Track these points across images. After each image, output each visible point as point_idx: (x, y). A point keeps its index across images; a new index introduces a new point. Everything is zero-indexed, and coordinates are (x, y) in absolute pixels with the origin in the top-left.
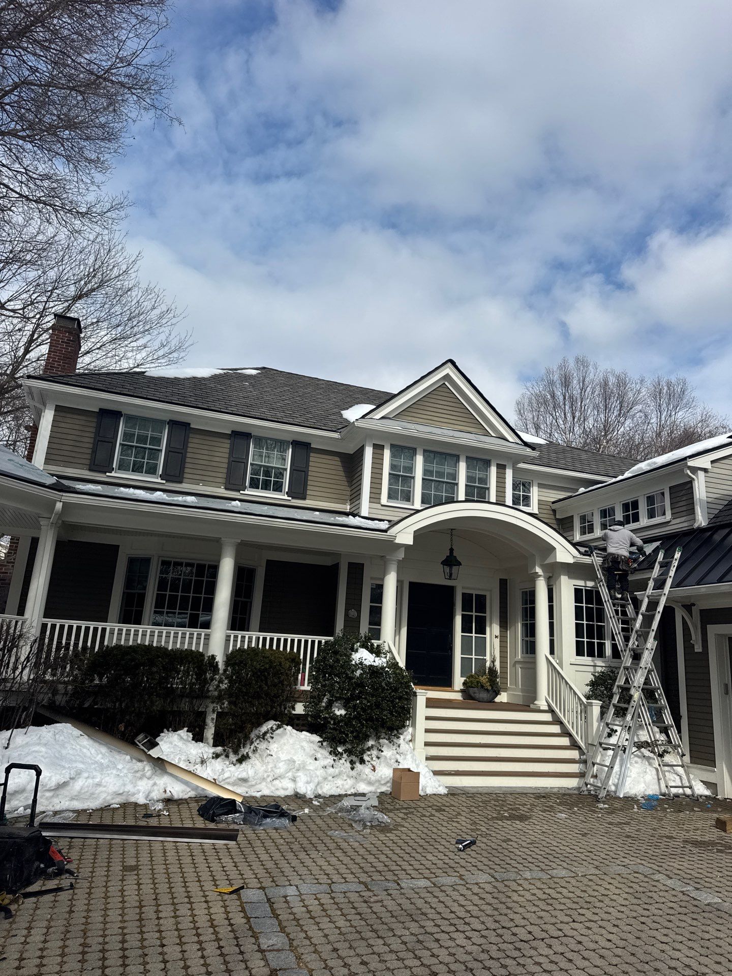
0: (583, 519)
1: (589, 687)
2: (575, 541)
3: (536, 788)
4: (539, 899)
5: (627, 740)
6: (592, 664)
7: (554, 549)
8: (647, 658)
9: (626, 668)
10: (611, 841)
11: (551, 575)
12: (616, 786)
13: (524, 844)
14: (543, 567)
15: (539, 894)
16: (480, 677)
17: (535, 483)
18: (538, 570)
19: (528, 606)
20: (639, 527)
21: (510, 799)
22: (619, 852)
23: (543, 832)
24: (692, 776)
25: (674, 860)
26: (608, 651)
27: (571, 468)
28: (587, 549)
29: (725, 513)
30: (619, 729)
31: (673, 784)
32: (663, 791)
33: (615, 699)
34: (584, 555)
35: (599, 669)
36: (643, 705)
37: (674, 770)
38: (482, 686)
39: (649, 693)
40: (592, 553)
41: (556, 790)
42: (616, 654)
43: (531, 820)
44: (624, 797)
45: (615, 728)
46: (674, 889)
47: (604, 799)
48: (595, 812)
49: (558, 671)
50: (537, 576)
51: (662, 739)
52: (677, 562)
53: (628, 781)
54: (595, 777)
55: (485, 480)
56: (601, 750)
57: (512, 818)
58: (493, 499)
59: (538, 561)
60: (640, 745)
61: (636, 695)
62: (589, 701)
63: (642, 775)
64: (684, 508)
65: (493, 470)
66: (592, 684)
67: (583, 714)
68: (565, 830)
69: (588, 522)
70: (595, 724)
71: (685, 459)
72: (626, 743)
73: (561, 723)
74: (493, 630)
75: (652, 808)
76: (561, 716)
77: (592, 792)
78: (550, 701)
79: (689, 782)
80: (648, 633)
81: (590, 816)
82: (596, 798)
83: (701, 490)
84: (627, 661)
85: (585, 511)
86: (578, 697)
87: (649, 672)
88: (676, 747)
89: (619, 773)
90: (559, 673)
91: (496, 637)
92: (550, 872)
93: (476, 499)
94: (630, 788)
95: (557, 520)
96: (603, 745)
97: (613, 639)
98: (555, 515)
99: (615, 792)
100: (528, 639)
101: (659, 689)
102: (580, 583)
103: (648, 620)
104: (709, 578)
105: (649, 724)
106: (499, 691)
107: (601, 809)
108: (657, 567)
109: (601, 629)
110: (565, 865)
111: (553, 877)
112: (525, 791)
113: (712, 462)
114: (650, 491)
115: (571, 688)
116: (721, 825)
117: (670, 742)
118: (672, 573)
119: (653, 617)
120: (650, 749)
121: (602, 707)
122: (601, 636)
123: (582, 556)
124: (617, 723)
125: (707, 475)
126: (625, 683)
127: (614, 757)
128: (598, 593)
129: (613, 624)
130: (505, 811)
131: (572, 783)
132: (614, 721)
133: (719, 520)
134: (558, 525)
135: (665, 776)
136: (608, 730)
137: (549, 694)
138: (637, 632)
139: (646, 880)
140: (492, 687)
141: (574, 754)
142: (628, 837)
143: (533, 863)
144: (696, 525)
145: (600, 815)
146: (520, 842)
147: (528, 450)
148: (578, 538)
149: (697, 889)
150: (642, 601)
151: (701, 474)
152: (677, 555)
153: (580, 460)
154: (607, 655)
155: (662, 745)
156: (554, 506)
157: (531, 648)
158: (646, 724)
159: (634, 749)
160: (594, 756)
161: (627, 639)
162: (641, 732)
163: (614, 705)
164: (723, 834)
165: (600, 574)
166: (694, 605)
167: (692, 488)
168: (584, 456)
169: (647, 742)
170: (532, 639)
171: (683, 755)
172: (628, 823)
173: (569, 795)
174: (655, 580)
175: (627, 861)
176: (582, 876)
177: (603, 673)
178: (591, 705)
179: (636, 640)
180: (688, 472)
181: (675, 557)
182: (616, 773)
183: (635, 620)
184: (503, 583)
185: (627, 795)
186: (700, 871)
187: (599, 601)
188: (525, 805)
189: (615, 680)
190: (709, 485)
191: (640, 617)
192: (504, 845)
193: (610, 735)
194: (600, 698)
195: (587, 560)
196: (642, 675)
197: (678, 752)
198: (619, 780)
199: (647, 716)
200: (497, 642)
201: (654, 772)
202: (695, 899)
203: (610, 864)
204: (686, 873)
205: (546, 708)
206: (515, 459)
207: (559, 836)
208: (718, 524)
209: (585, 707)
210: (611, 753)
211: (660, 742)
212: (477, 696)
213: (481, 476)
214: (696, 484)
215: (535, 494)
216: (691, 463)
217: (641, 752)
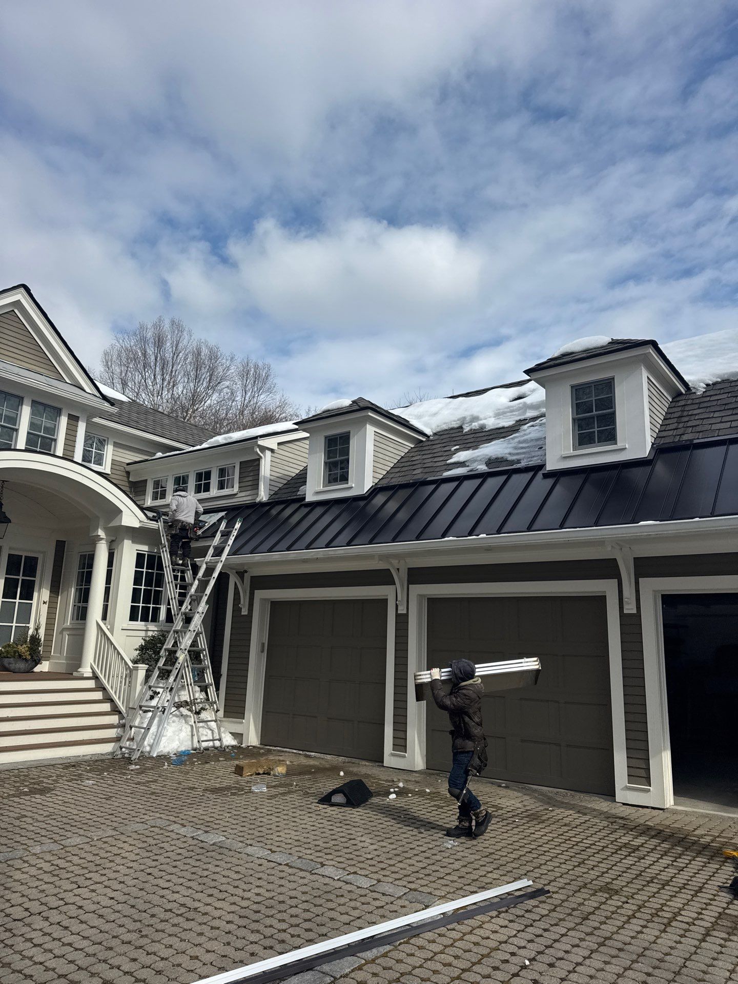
0: (157, 484)
1: (138, 652)
2: (145, 506)
3: (67, 758)
4: (45, 872)
5: (168, 701)
6: (145, 629)
7: (121, 511)
8: (197, 621)
9: (176, 632)
10: (135, 800)
11: (114, 539)
12: (151, 746)
13: (41, 818)
14: (106, 530)
15: (47, 867)
16: (19, 647)
17: (111, 441)
18: (101, 533)
19: (85, 570)
20: (208, 496)
21: (35, 772)
22: (140, 810)
23: (65, 802)
24: (222, 729)
25: (191, 809)
26: (163, 615)
27: (151, 431)
28: (155, 514)
29: (283, 491)
30: (161, 690)
31: (205, 738)
32: (195, 746)
33: (161, 663)
34: (151, 520)
35: (150, 634)
36: (188, 666)
37: (208, 725)
38: (20, 656)
39: (195, 655)
40: (159, 518)
41: (88, 757)
42: (170, 618)
43: (54, 792)
44: (157, 756)
45: (158, 690)
46: (185, 836)
47: (137, 760)
48: (125, 774)
49: (107, 637)
50: (98, 538)
51: (202, 697)
52: (236, 532)
53: (164, 740)
54: (133, 739)
55: (53, 430)
56: (141, 712)
57: (32, 792)
58: (60, 452)
59: (101, 523)
60: (179, 706)
61: (182, 656)
62: (136, 665)
63: (177, 733)
64: (250, 483)
65: (64, 421)
66: (142, 648)
67: (128, 679)
68: (89, 797)
69: (162, 487)
70: (139, 688)
71: (256, 438)
72: (166, 704)
73: (104, 689)
74: (42, 595)
75: (182, 763)
76: (105, 682)
77: (126, 755)
78: (95, 667)
79: (219, 734)
80: (201, 597)
81: (119, 779)
82: (129, 761)
83: (266, 468)
84: (178, 624)
85: (159, 476)
86: (125, 662)
87: (198, 634)
88: (212, 704)
89: (155, 734)
90: (108, 639)
91: (44, 603)
92: (63, 842)
93: (38, 450)
94: (164, 747)
95: (130, 482)
96: (143, 708)
97: (169, 604)
98: (128, 477)
99: (149, 752)
100: (80, 605)
101: (205, 650)
102: (144, 548)
103: (203, 585)
104: (260, 549)
105: (191, 684)
106: (40, 660)
107: (132, 770)
108: (218, 535)
109: (158, 593)
110: (81, 832)
111: (65, 847)
112: (53, 763)
113: (279, 444)
114: (223, 463)
115: (119, 653)
116: (239, 770)
117: (208, 699)
118: (230, 542)
119: (207, 582)
120: (188, 707)
121: (147, 671)
122: (157, 601)
123: (149, 521)
124: (161, 685)
125: (273, 455)
126: (173, 646)
127: (152, 719)
128: (160, 558)
129: (170, 591)
130: (26, 786)
131: (108, 748)
132: (158, 683)
133: (277, 496)
134: (130, 488)
135: (198, 731)
136: (151, 693)
137: (95, 661)
138: (191, 596)
139: (162, 831)
140: (32, 657)
141: (114, 719)
142: (153, 793)
143: (46, 836)
144: (258, 500)
145: (129, 777)
146: (36, 816)
147: (106, 404)
148: (149, 502)
149: (206, 832)
150: (200, 567)
151: (268, 453)
152: (238, 526)
153: (162, 425)
154: (161, 619)
155: (201, 702)
156: (129, 468)
157: (82, 614)
158: (188, 685)
159: (174, 709)
160: (133, 719)
161: (181, 603)
162: (182, 693)
163: (159, 668)
164: (240, 778)
165: (164, 540)
166: (246, 572)
167: (259, 465)
168: (166, 421)
169: (186, 702)
170: (84, 605)
171: (218, 710)
172: (155, 781)
173: (102, 761)
174: (216, 548)
175: (146, 817)
176: (97, 840)
177: (153, 637)
178: (136, 669)
179: (190, 604)
180: (258, 450)
181: (236, 527)
182: (153, 733)
183: (191, 585)
184: (60, 546)
185: (160, 754)
186: (212, 815)
187: (160, 567)
188: (51, 776)
189: (163, 644)
190: (274, 464)
191: (196, 582)
192: (17, 823)
193: (152, 698)
194: (147, 662)
195: (153, 525)
196: (190, 638)
197: (214, 709)
198: (154, 740)
199: (189, 676)
200: (44, 609)
201: (189, 729)
202: (202, 842)
203: (129, 823)
204: (199, 819)
205: (90, 675)
206: (91, 412)
207: (81, 804)
208: (277, 500)
209: (131, 671)
210: (150, 714)
211: (199, 701)
212: (12, 666)
213: (48, 425)
214: (263, 462)
215: (109, 452)
216: (261, 442)
217: (179, 711)
